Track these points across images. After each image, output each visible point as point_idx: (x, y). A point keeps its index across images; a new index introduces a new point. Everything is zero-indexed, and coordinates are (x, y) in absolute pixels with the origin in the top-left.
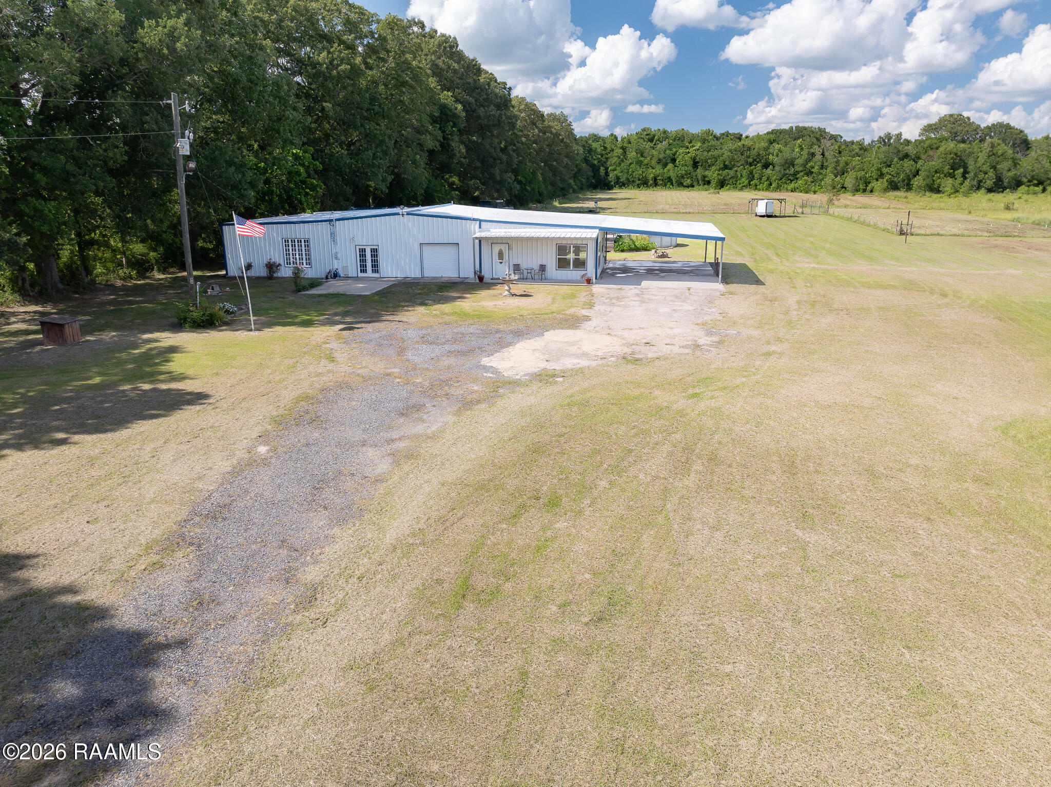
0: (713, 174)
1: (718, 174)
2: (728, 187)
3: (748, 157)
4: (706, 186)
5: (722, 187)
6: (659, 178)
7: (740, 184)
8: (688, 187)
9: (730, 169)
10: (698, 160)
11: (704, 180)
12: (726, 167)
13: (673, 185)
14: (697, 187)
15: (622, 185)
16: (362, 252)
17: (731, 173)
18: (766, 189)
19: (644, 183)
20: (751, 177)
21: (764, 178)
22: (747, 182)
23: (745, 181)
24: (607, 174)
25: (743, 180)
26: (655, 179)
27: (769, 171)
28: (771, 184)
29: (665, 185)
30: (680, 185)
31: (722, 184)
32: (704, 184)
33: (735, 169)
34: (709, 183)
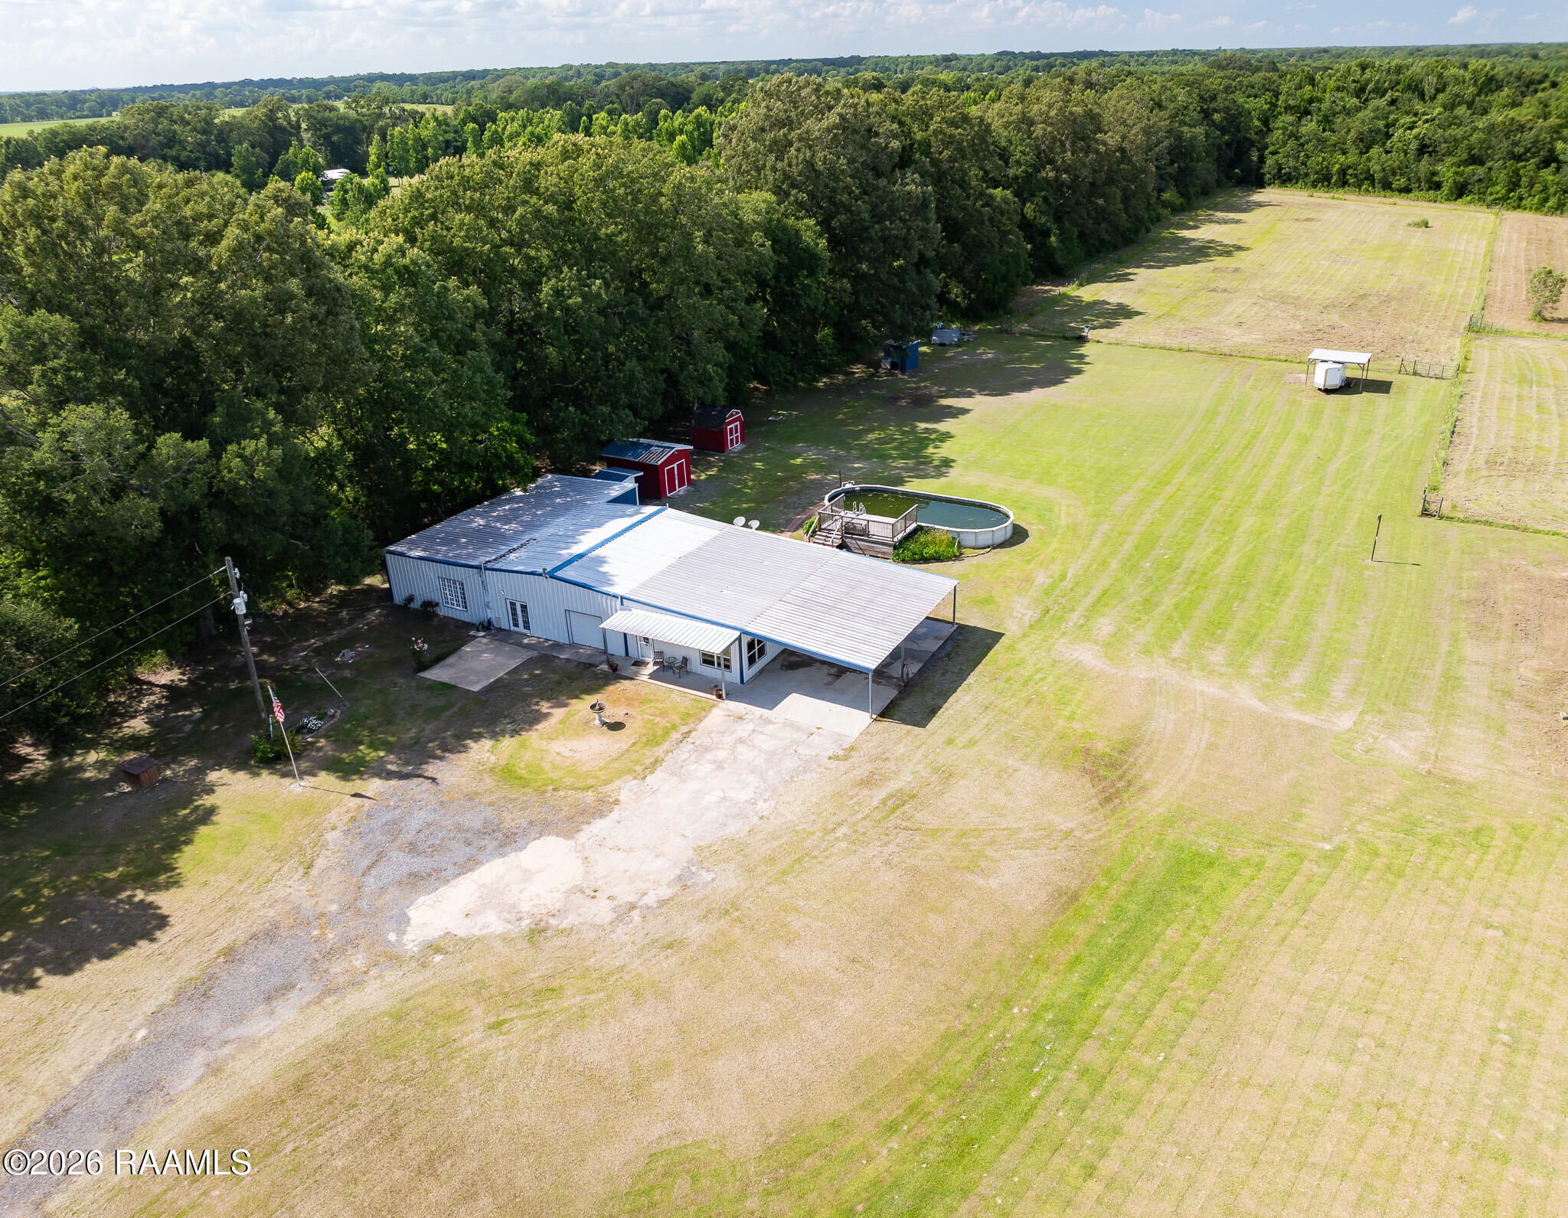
0: (1446, 171)
1: (1456, 173)
2: (1469, 198)
3: (1516, 144)
4: (1431, 192)
5: (1460, 195)
6: (1350, 171)
7: (1491, 194)
8: (1401, 191)
9: (1482, 163)
10: (1428, 142)
11: (1429, 181)
12: (1475, 160)
13: (1373, 187)
14: (1415, 193)
15: (1285, 179)
16: (513, 604)
17: (1481, 171)
18: (1537, 209)
19: (1324, 180)
20: (1514, 184)
21: (1538, 187)
22: (1503, 191)
23: (1500, 189)
24: (1262, 160)
25: (1498, 188)
26: (1343, 172)
27: (1547, 174)
28: (1546, 200)
29: (1359, 186)
30: (1387, 186)
31: (1460, 191)
32: (1430, 188)
33: (1489, 164)
34: (1438, 186)
